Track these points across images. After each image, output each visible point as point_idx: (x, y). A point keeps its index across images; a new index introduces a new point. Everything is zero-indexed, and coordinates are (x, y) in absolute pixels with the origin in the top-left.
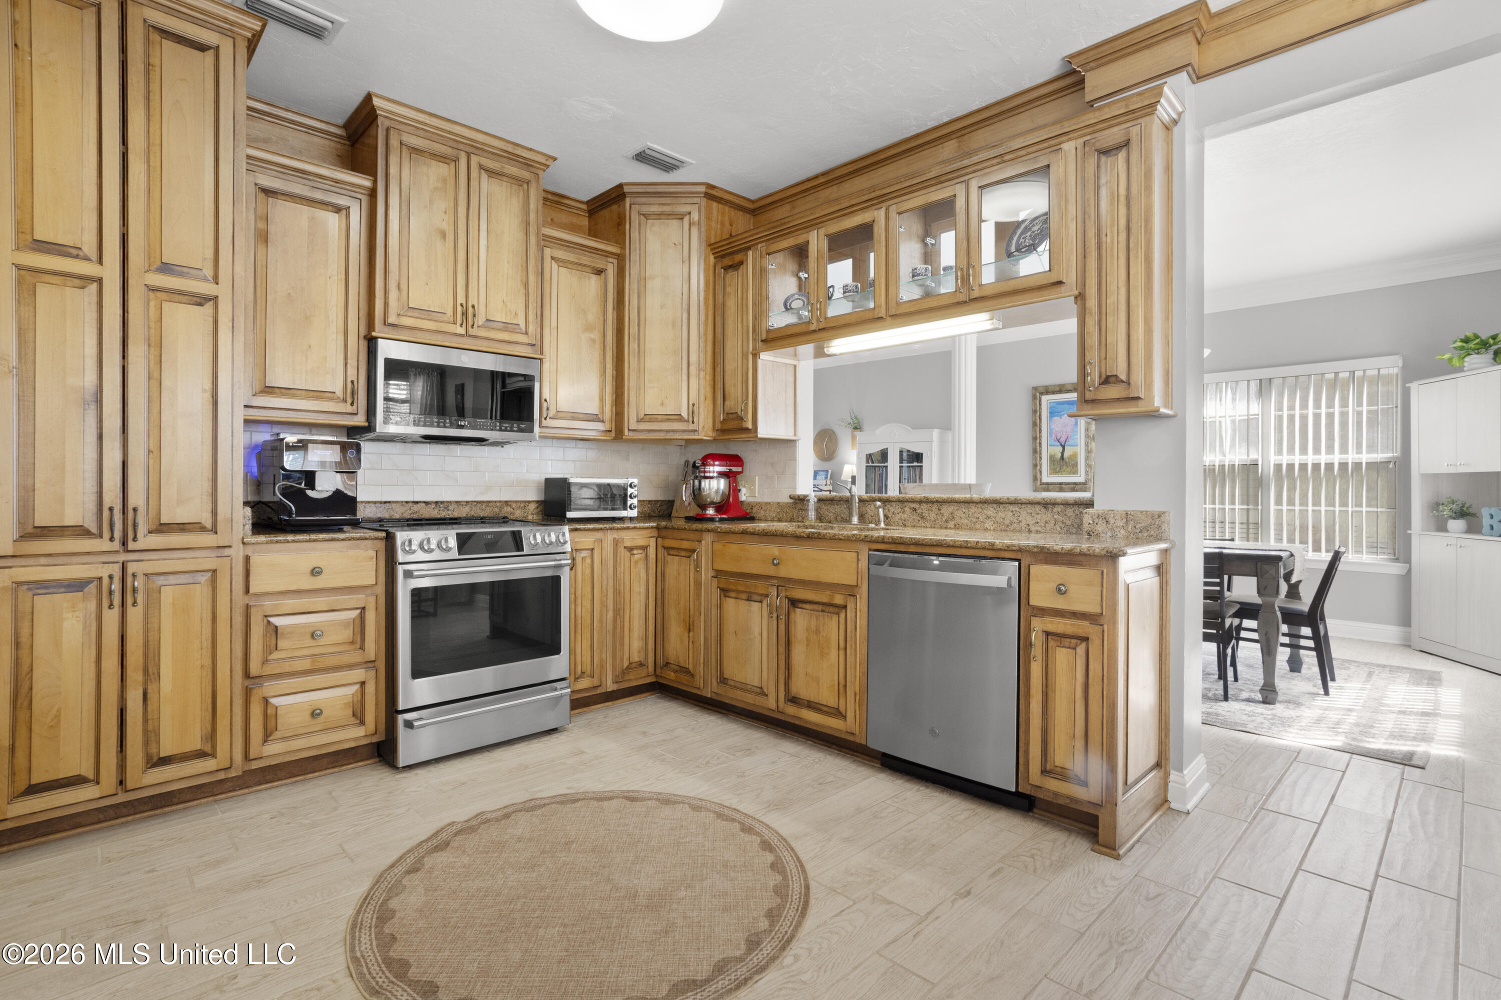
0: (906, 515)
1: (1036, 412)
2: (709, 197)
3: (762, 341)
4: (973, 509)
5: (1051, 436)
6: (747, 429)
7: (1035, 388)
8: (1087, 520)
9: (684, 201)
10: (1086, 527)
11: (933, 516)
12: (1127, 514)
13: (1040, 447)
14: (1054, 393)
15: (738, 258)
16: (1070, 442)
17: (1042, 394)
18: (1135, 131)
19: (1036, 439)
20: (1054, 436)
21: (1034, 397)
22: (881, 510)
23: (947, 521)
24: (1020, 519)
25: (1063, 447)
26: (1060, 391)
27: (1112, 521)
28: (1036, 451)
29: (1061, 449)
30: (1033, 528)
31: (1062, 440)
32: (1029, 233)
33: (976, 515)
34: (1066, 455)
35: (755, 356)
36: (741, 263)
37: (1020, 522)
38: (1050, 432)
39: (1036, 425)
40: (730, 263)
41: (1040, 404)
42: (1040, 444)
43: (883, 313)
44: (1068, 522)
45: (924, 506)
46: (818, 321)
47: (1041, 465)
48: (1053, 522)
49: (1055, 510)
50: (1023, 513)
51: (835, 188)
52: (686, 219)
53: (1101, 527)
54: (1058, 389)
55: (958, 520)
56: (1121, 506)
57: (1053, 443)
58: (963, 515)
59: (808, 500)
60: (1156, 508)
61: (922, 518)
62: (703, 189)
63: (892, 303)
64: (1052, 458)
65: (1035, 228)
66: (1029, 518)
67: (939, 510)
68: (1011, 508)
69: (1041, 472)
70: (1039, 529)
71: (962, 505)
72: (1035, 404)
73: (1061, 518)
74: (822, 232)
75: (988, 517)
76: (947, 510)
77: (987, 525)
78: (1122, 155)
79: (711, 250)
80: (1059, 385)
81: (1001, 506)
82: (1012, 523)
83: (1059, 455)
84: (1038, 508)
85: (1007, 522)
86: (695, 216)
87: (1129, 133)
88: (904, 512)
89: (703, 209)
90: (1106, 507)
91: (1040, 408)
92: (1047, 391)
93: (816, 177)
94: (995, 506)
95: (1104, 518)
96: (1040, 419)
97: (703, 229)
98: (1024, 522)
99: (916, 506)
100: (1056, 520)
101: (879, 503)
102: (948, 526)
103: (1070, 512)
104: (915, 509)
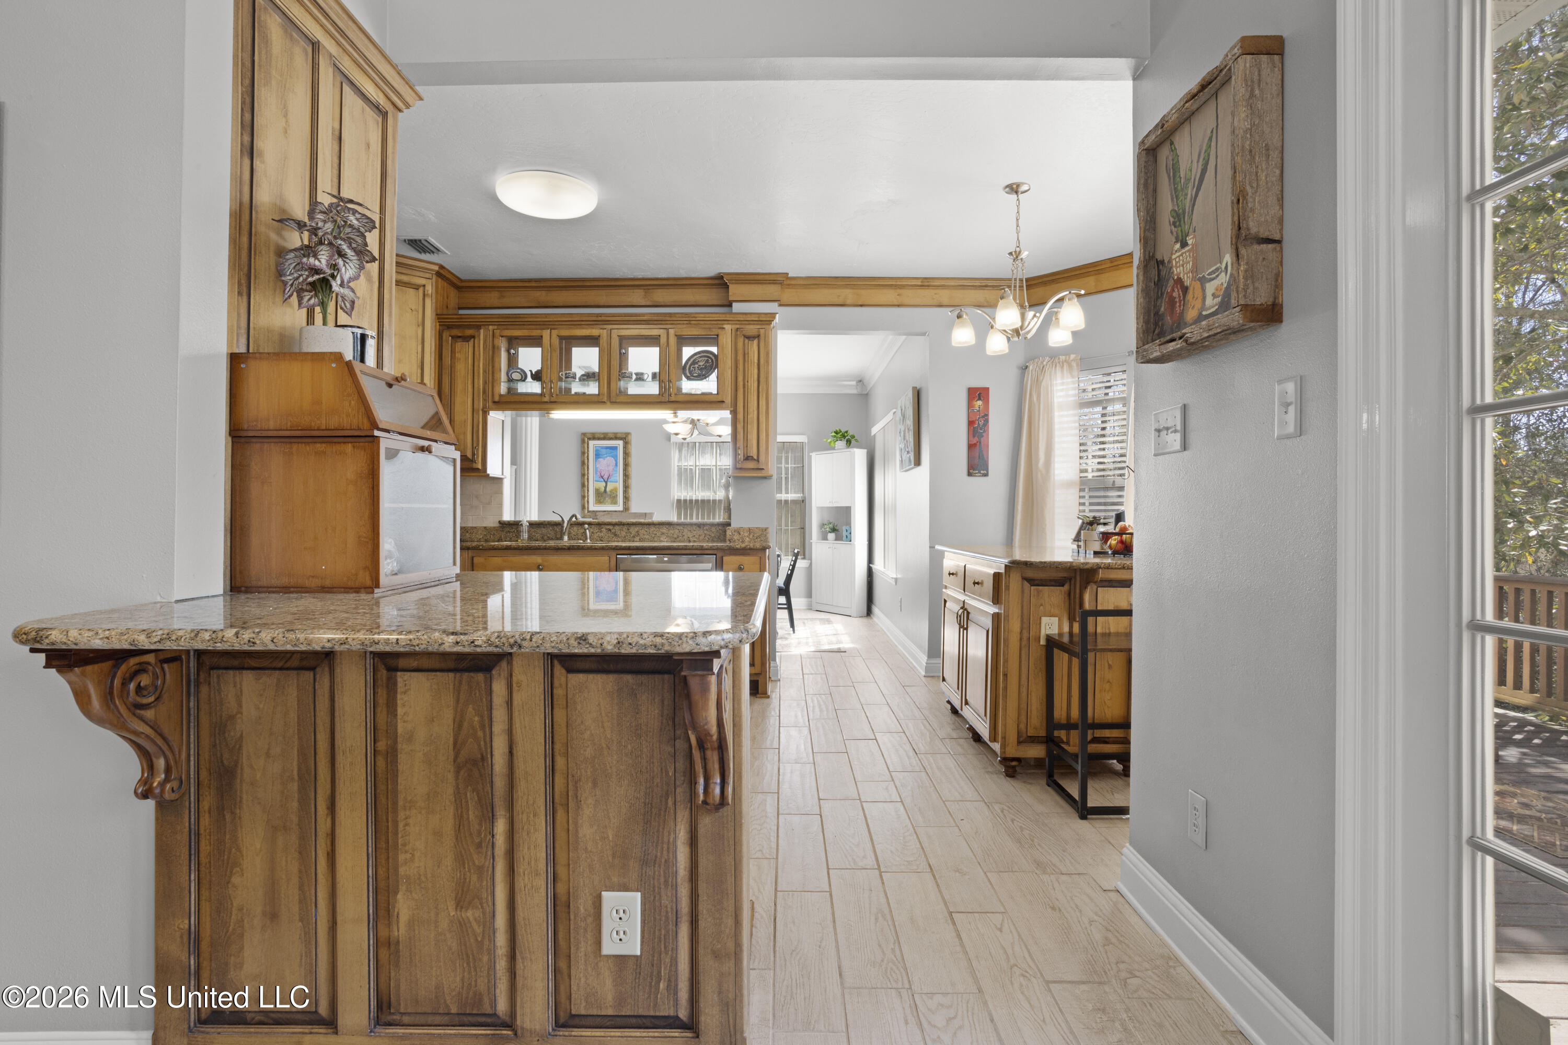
1: (584, 453)
2: (438, 274)
3: (494, 402)
4: (653, 529)
5: (596, 473)
6: (478, 469)
7: (584, 434)
8: (729, 533)
9: (422, 274)
10: (728, 536)
11: (623, 534)
12: (749, 529)
13: (588, 482)
14: (599, 439)
15: (469, 332)
16: (612, 479)
17: (589, 439)
18: (762, 331)
19: (584, 475)
20: (599, 474)
21: (583, 441)
22: (587, 531)
23: (634, 537)
25: (606, 483)
26: (604, 439)
27: (742, 533)
28: (584, 486)
29: (604, 484)
30: (691, 539)
31: (606, 477)
32: (697, 366)
33: (655, 532)
34: (608, 489)
35: (485, 413)
36: (474, 337)
37: (684, 535)
38: (596, 470)
39: (584, 464)
40: (460, 335)
41: (588, 448)
42: (588, 479)
43: (605, 399)
44: (713, 535)
45: (617, 528)
46: (551, 395)
47: (588, 496)
49: (705, 528)
50: (686, 530)
51: (544, 293)
52: (421, 289)
53: (736, 537)
54: (602, 436)
55: (642, 536)
56: (746, 526)
57: (598, 479)
58: (646, 533)
59: (522, 525)
60: (764, 526)
61: (616, 535)
62: (436, 268)
63: (613, 394)
64: (597, 492)
65: (701, 364)
66: (689, 533)
67: (629, 529)
68: (678, 527)
69: (588, 502)
70: (695, 540)
71: (645, 526)
72: (584, 447)
73: (708, 533)
74: (555, 332)
75: (663, 534)
76: (633, 530)
77: (662, 539)
78: (756, 342)
79: (438, 318)
80: (603, 434)
81: (672, 526)
82: (678, 537)
83: (603, 489)
84: (695, 527)
85: (675, 536)
86: (429, 289)
87: (759, 332)
88: (601, 532)
89: (434, 284)
90: (739, 526)
91: (588, 451)
92: (594, 437)
93: (530, 280)
94: (667, 526)
95: (738, 531)
96: (588, 459)
97: (434, 301)
98: (686, 536)
99: (611, 527)
100: (705, 534)
101: (586, 526)
102: (635, 539)
103: (713, 529)
104: (610, 530)
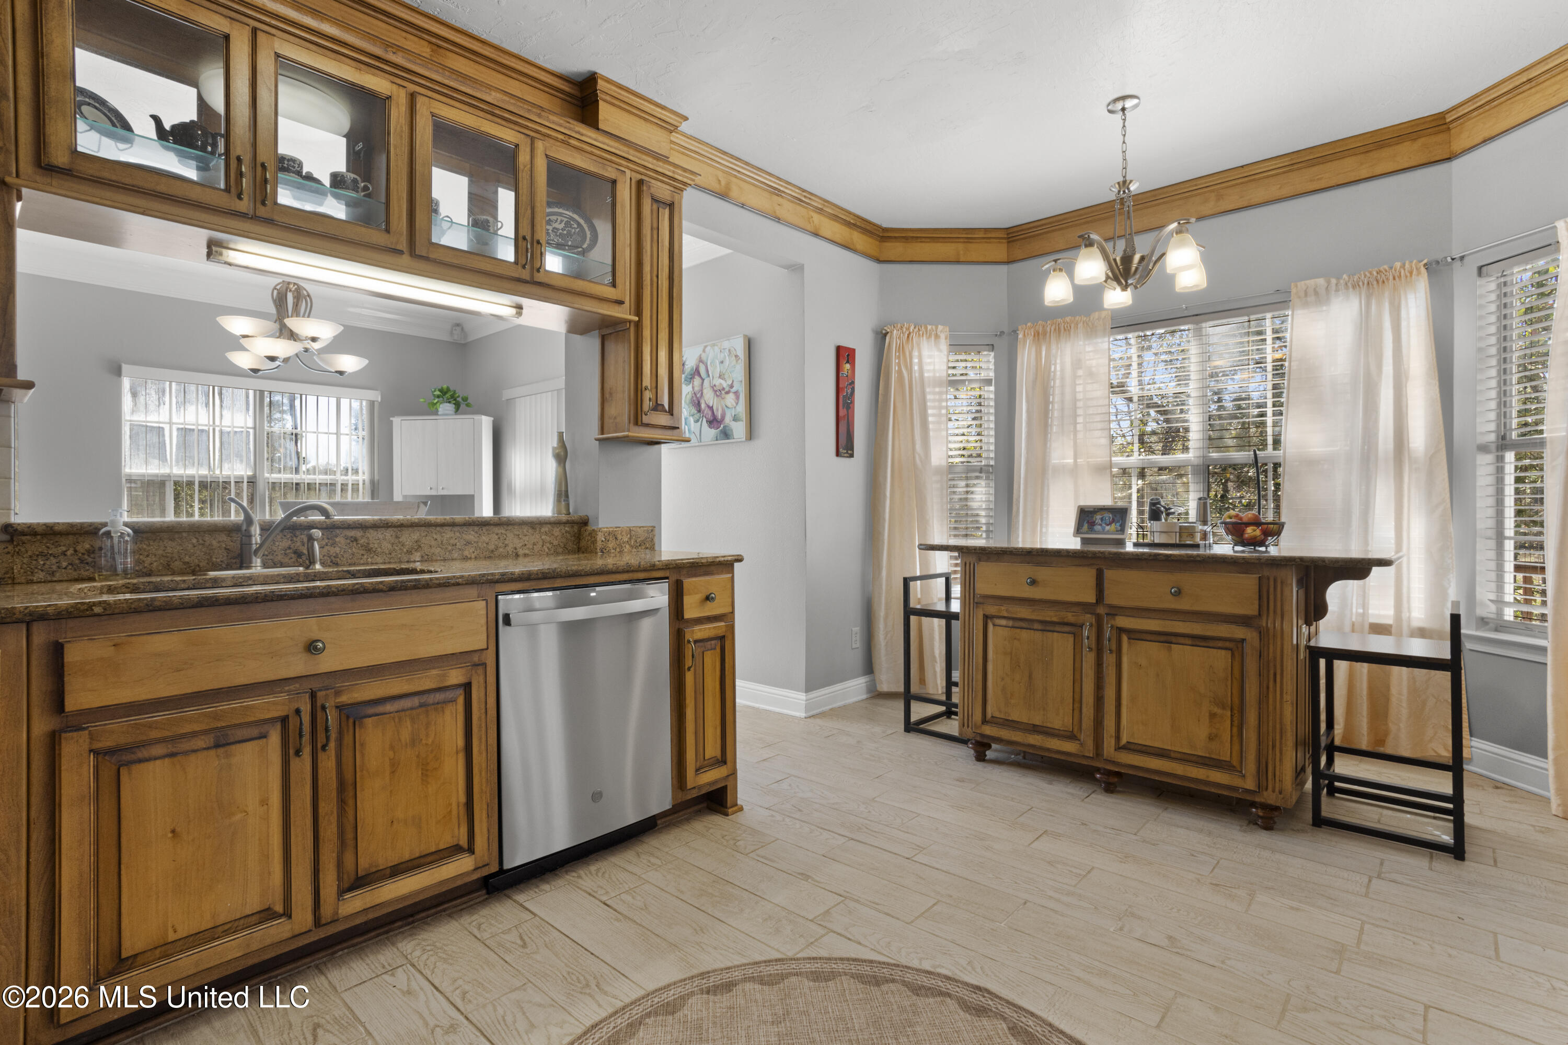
0: (337, 550)
4: (448, 534)
11: (386, 546)
12: (630, 530)
22: (314, 542)
24: (506, 542)
27: (619, 537)
30: (521, 552)
33: (452, 541)
37: (506, 546)
44: (556, 543)
48: (541, 543)
49: (543, 530)
50: (510, 535)
56: (619, 524)
58: (433, 543)
61: (369, 550)
66: (516, 541)
67: (397, 537)
68: (496, 530)
70: (527, 552)
71: (432, 529)
73: (548, 538)
75: (468, 543)
76: (409, 537)
77: (466, 553)
81: (484, 529)
82: (497, 548)
84: (525, 529)
85: (492, 547)
88: (334, 544)
94: (476, 528)
95: (612, 535)
98: (511, 546)
99: (358, 533)
100: (544, 541)
101: (317, 533)
102: (412, 558)
103: (557, 531)
104: (356, 540)
